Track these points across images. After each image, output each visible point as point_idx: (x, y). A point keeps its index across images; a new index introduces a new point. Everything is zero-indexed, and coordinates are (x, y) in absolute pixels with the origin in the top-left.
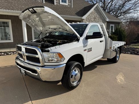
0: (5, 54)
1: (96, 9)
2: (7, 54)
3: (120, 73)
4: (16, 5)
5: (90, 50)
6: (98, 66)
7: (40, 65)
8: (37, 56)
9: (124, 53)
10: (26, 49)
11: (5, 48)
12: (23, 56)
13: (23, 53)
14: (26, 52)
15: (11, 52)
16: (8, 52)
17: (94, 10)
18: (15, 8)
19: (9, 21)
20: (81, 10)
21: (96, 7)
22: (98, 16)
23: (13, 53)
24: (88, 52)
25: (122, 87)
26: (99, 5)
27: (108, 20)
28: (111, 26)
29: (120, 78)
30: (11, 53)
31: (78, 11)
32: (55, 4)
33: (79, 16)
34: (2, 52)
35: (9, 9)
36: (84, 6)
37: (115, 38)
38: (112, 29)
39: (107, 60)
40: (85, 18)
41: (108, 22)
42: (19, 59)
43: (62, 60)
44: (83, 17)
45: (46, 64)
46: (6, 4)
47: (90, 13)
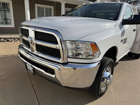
0: (5, 41)
2: (8, 41)
6: (119, 62)
7: (60, 61)
10: (36, 33)
11: (5, 33)
12: (31, 45)
13: (31, 40)
14: (36, 38)
15: (12, 38)
16: (9, 38)
19: (10, 2)
23: (14, 40)
30: (12, 40)
34: (2, 38)
42: (24, 49)
43: (95, 55)
45: (70, 60)
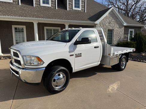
1: (112, 13)
3: (117, 82)
4: (30, 12)
5: (79, 55)
6: (98, 73)
7: (21, 67)
8: (18, 59)
9: (139, 61)
17: (109, 14)
18: (28, 15)
19: (24, 27)
20: (96, 14)
21: (112, 11)
22: (113, 20)
24: (76, 57)
25: (109, 96)
26: (114, 9)
27: (125, 24)
28: (130, 31)
29: (114, 87)
31: (92, 15)
32: (68, 10)
33: (91, 21)
35: (22, 16)
36: (100, 11)
37: (133, 44)
38: (131, 34)
39: (111, 67)
40: (98, 23)
41: (125, 27)
44: (96, 22)
45: (26, 66)
46: (21, 11)
47: (105, 18)
